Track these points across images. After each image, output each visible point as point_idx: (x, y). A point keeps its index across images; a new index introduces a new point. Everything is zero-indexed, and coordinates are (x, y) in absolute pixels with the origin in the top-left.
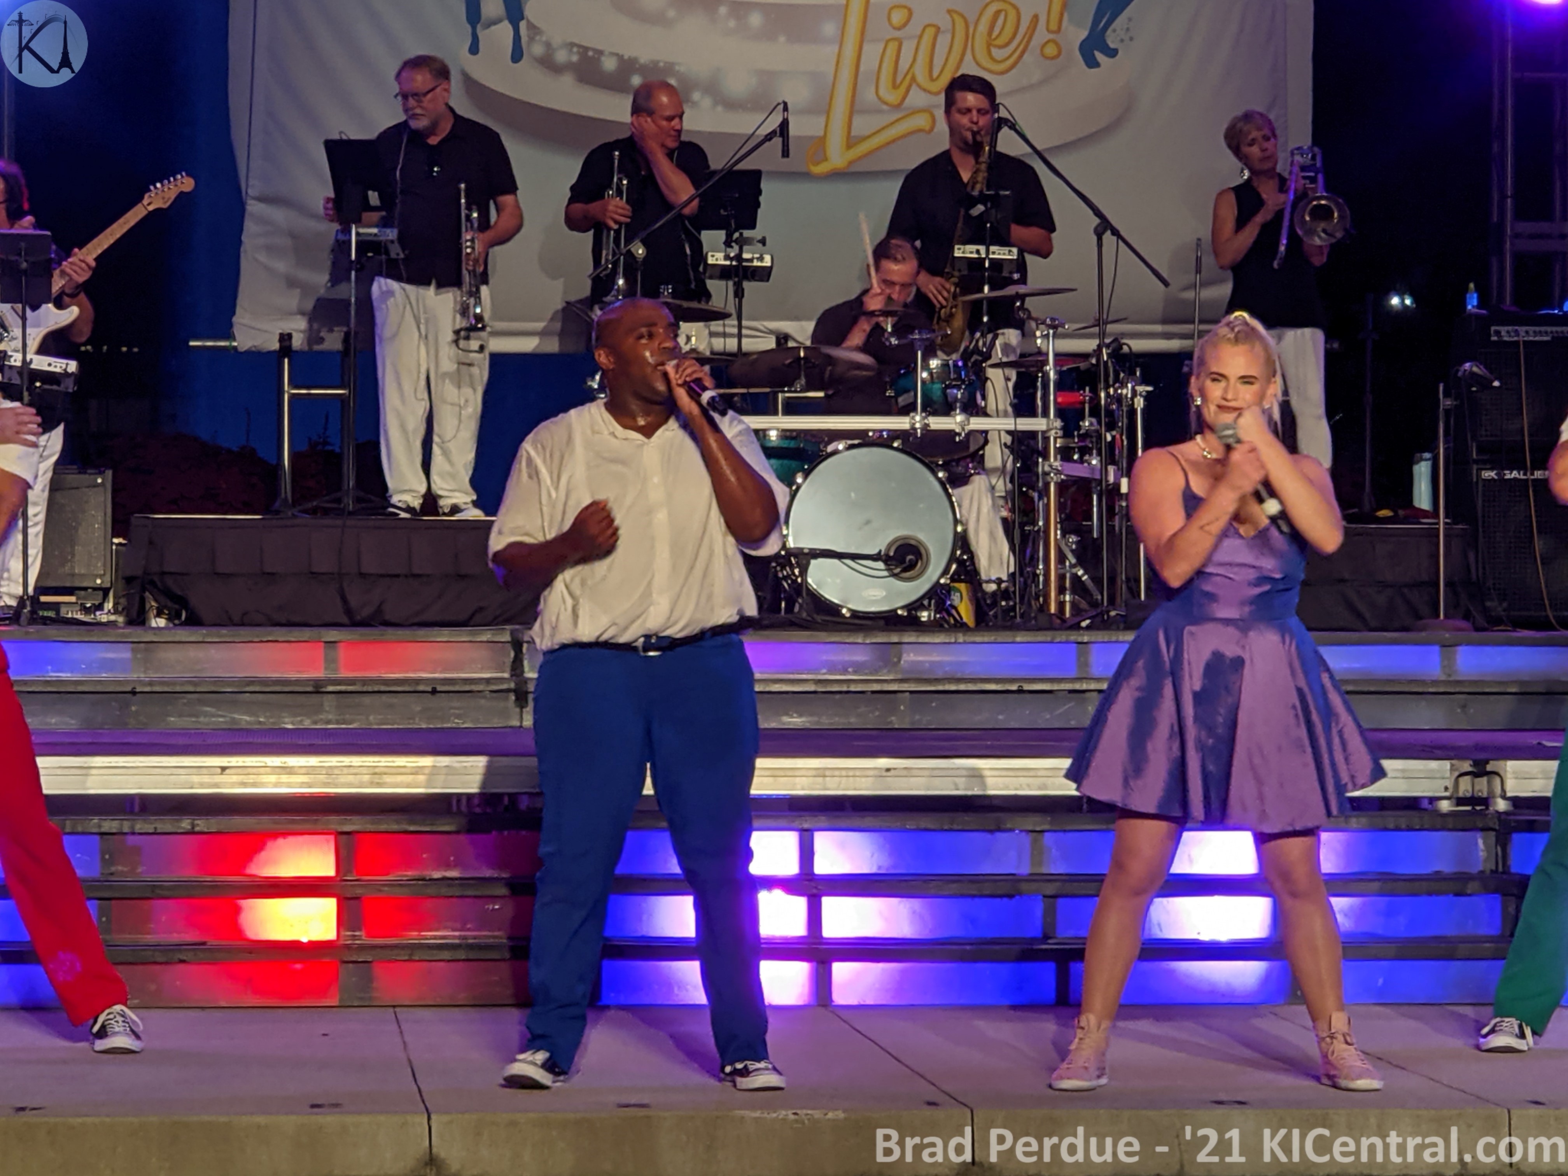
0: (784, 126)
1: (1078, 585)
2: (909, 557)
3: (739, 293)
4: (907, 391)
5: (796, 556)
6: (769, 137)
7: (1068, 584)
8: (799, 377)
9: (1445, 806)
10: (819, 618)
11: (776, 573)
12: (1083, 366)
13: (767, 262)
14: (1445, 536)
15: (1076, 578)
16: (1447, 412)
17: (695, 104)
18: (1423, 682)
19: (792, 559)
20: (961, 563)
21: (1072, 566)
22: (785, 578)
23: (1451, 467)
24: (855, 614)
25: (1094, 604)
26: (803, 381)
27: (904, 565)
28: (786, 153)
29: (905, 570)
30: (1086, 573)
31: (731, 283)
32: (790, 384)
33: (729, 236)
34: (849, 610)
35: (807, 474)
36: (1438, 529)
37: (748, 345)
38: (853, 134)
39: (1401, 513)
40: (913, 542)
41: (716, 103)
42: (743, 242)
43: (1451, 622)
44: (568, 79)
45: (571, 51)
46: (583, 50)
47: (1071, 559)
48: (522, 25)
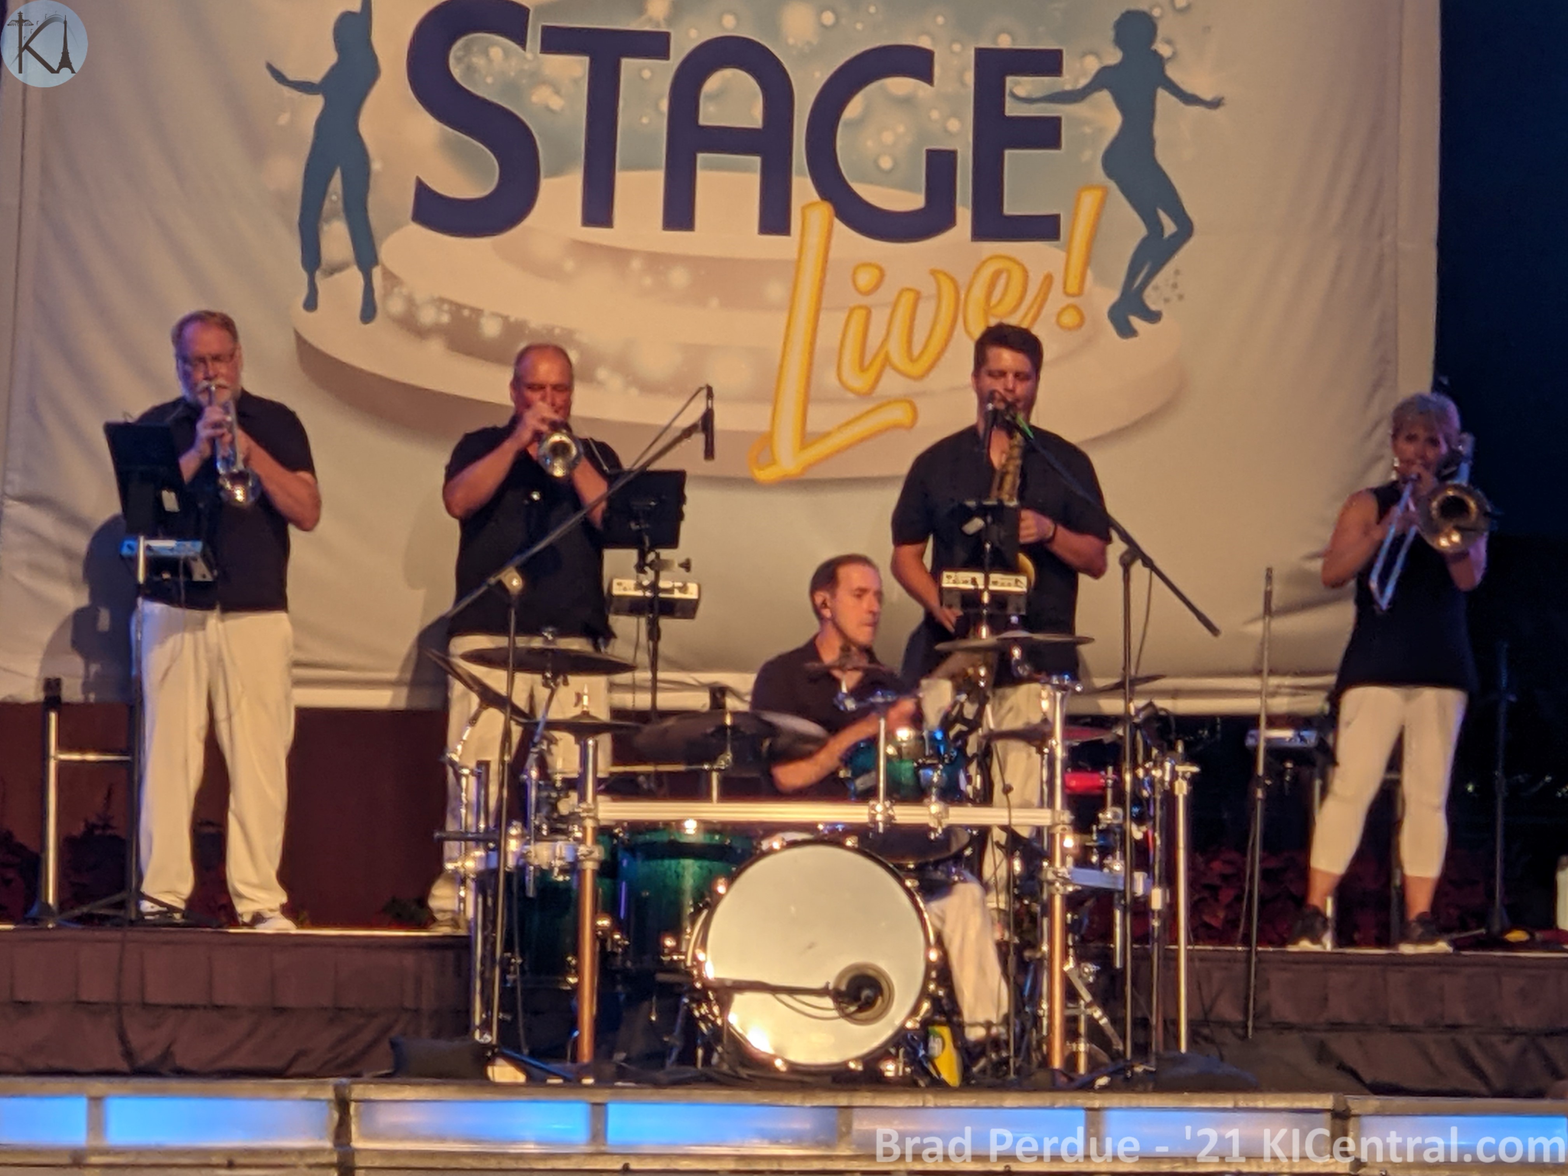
0: (708, 418)
1: (1095, 1033)
2: (866, 993)
3: (654, 634)
5: (715, 990)
6: (688, 432)
7: (1082, 1028)
8: (723, 751)
10: (744, 1073)
11: (690, 1012)
12: (1107, 738)
13: (692, 593)
15: (1092, 1022)
19: (711, 995)
20: (936, 1001)
21: (1088, 1005)
22: (704, 1018)
24: (794, 1068)
25: (1117, 1056)
26: (729, 757)
27: (859, 1003)
28: (709, 453)
29: (860, 1009)
30: (1105, 1014)
31: (643, 621)
32: (712, 761)
33: (642, 557)
34: (786, 1062)
35: (731, 879)
37: (667, 700)
38: (809, 428)
39: (1540, 936)
40: (871, 973)
41: (628, 382)
42: (659, 566)
44: (436, 347)
45: (440, 309)
46: (457, 308)
47: (1086, 996)
48: (377, 272)
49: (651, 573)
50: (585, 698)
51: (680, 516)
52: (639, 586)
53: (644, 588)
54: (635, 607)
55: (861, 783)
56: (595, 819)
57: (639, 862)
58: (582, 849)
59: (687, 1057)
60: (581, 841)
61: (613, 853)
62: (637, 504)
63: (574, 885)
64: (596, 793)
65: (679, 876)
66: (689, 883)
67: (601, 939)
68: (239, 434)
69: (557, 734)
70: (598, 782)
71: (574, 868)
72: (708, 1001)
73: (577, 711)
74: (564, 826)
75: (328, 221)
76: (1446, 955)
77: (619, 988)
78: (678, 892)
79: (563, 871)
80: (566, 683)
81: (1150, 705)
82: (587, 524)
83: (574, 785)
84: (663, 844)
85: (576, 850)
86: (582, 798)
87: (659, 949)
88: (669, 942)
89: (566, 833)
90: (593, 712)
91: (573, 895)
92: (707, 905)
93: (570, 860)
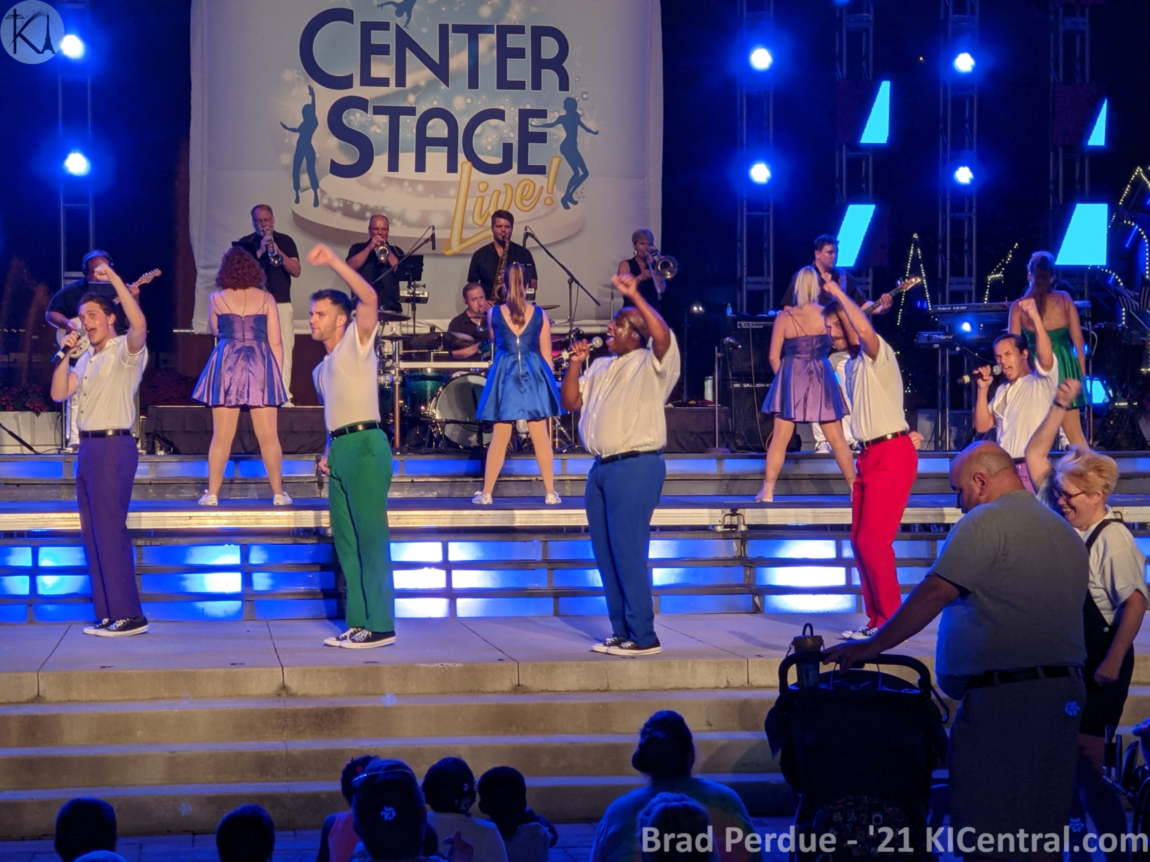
0: (433, 236)
1: (561, 435)
3: (414, 309)
4: (486, 351)
5: (439, 423)
6: (427, 241)
7: (557, 434)
8: (440, 345)
9: (719, 529)
10: (450, 449)
11: (431, 430)
12: (563, 340)
13: (426, 295)
14: (719, 412)
15: (560, 431)
16: (719, 359)
17: (394, 224)
18: (709, 475)
19: (438, 424)
21: (559, 426)
22: (435, 432)
23: (721, 382)
24: (465, 448)
25: (569, 443)
26: (442, 347)
28: (434, 248)
30: (565, 429)
31: (410, 304)
32: (437, 348)
33: (409, 284)
34: (463, 446)
35: (444, 387)
36: (715, 409)
37: (418, 331)
38: (463, 237)
39: (699, 402)
41: (403, 224)
42: (415, 287)
43: (721, 449)
44: (338, 214)
45: (340, 202)
46: (345, 201)
47: (558, 423)
48: (318, 190)
49: (412, 289)
50: (394, 329)
51: (422, 270)
52: (409, 293)
53: (410, 294)
54: (408, 300)
55: (485, 355)
56: (399, 368)
57: (412, 383)
58: (395, 378)
59: (430, 445)
60: (395, 375)
61: (404, 379)
62: (407, 266)
63: (391, 390)
64: (399, 359)
65: (426, 386)
66: (429, 388)
67: (401, 408)
68: (275, 244)
69: (385, 341)
70: (400, 356)
71: (392, 384)
72: (437, 427)
73: (391, 333)
74: (387, 371)
75: (302, 174)
76: (671, 408)
77: (406, 423)
78: (426, 391)
79: (388, 385)
80: (388, 324)
81: (577, 329)
82: (392, 272)
83: (390, 357)
84: (420, 376)
85: (393, 378)
86: (394, 361)
87: (420, 411)
88: (423, 408)
89: (389, 373)
90: (397, 333)
91: (391, 393)
92: (436, 396)
93: (391, 381)
